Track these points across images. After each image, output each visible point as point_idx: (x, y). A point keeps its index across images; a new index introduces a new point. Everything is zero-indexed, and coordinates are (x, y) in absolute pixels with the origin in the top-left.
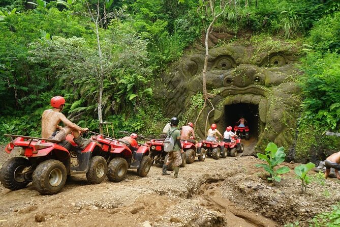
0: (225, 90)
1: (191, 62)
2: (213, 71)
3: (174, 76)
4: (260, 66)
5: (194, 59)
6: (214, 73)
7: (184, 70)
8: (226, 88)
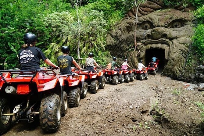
0: (146, 41)
1: (127, 25)
2: (140, 30)
3: (118, 33)
4: (166, 27)
5: (129, 23)
6: (141, 32)
7: (124, 29)
8: (147, 40)
